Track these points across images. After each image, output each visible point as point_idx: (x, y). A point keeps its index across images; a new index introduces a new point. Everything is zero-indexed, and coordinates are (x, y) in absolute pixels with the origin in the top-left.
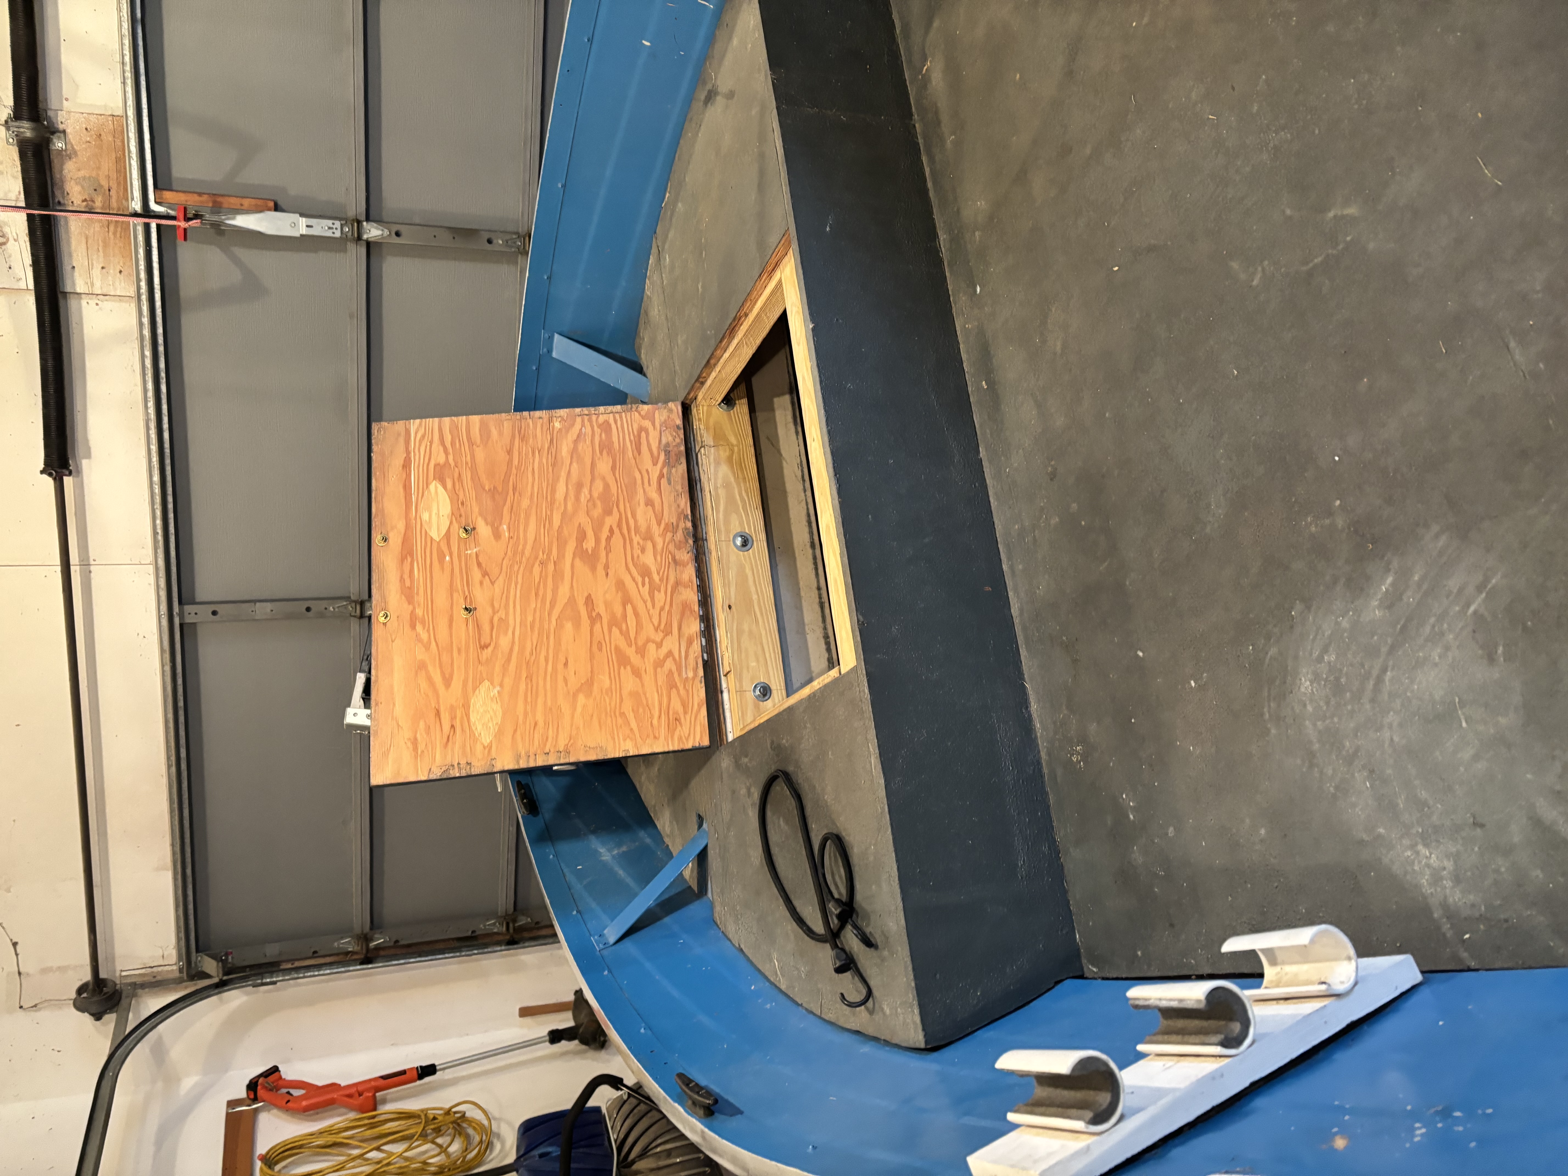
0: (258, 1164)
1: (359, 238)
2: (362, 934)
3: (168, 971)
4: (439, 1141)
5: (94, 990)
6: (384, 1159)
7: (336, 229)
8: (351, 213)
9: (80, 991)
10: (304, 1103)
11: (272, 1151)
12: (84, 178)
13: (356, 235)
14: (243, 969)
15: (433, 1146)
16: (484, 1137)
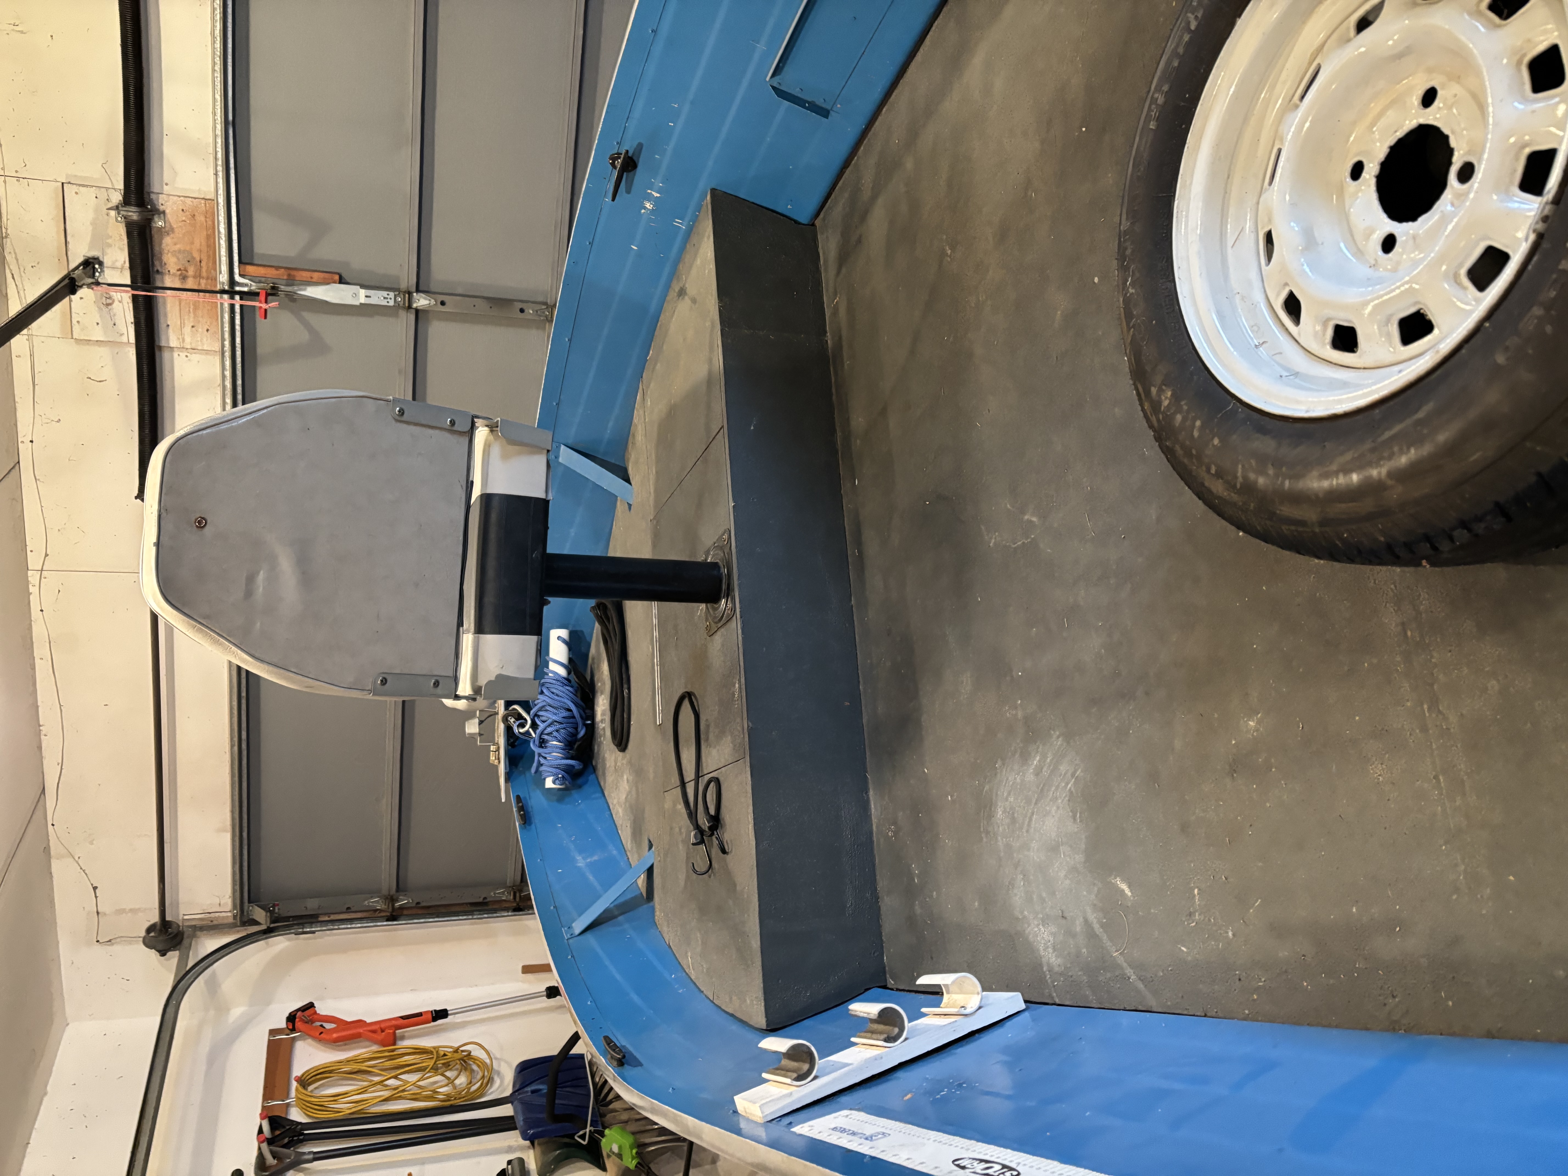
0: (294, 1084)
1: (410, 307)
2: (389, 895)
3: (223, 917)
4: (448, 1074)
5: (161, 930)
6: (401, 1086)
7: (391, 299)
8: (403, 286)
9: (149, 930)
10: (335, 1035)
11: (307, 1074)
12: (180, 251)
13: (407, 305)
14: (287, 919)
15: (443, 1078)
16: (486, 1073)
